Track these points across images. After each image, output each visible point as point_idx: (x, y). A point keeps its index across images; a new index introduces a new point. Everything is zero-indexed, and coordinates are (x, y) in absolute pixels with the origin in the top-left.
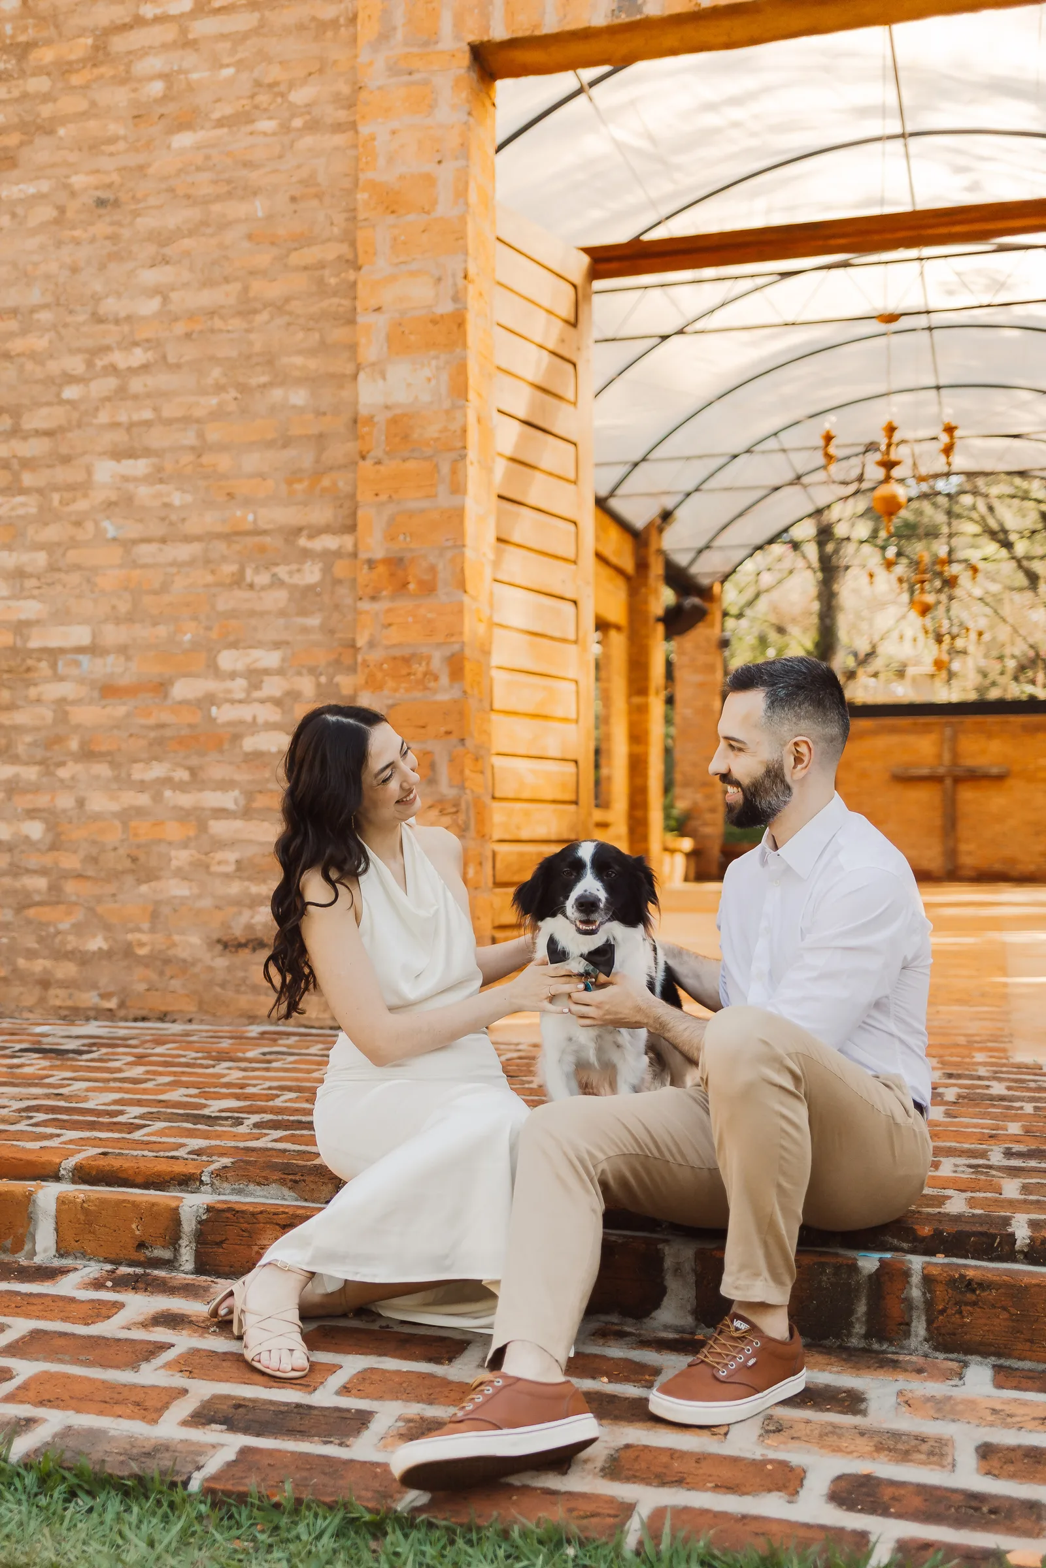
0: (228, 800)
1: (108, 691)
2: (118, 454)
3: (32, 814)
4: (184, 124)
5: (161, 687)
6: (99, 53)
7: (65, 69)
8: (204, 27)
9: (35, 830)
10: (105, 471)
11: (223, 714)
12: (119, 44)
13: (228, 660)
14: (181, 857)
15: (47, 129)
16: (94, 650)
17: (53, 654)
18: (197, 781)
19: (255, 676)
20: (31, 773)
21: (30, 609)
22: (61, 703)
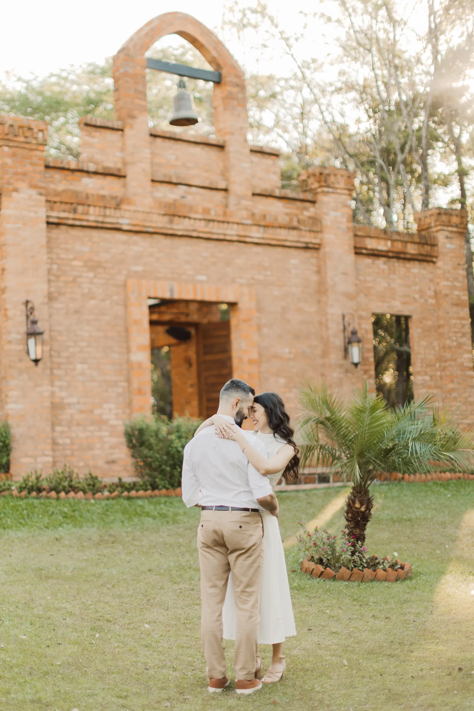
0: (107, 434)
1: (82, 412)
2: (82, 363)
3: (67, 437)
4: (93, 298)
5: (92, 411)
6: (74, 281)
7: (66, 283)
8: (96, 281)
9: (68, 441)
10: (79, 367)
11: (105, 417)
12: (79, 280)
13: (105, 406)
14: (98, 445)
15: (64, 294)
16: (78, 403)
17: (69, 404)
18: (100, 430)
19: (110, 410)
20: (66, 429)
21: (64, 394)
22: (72, 415)
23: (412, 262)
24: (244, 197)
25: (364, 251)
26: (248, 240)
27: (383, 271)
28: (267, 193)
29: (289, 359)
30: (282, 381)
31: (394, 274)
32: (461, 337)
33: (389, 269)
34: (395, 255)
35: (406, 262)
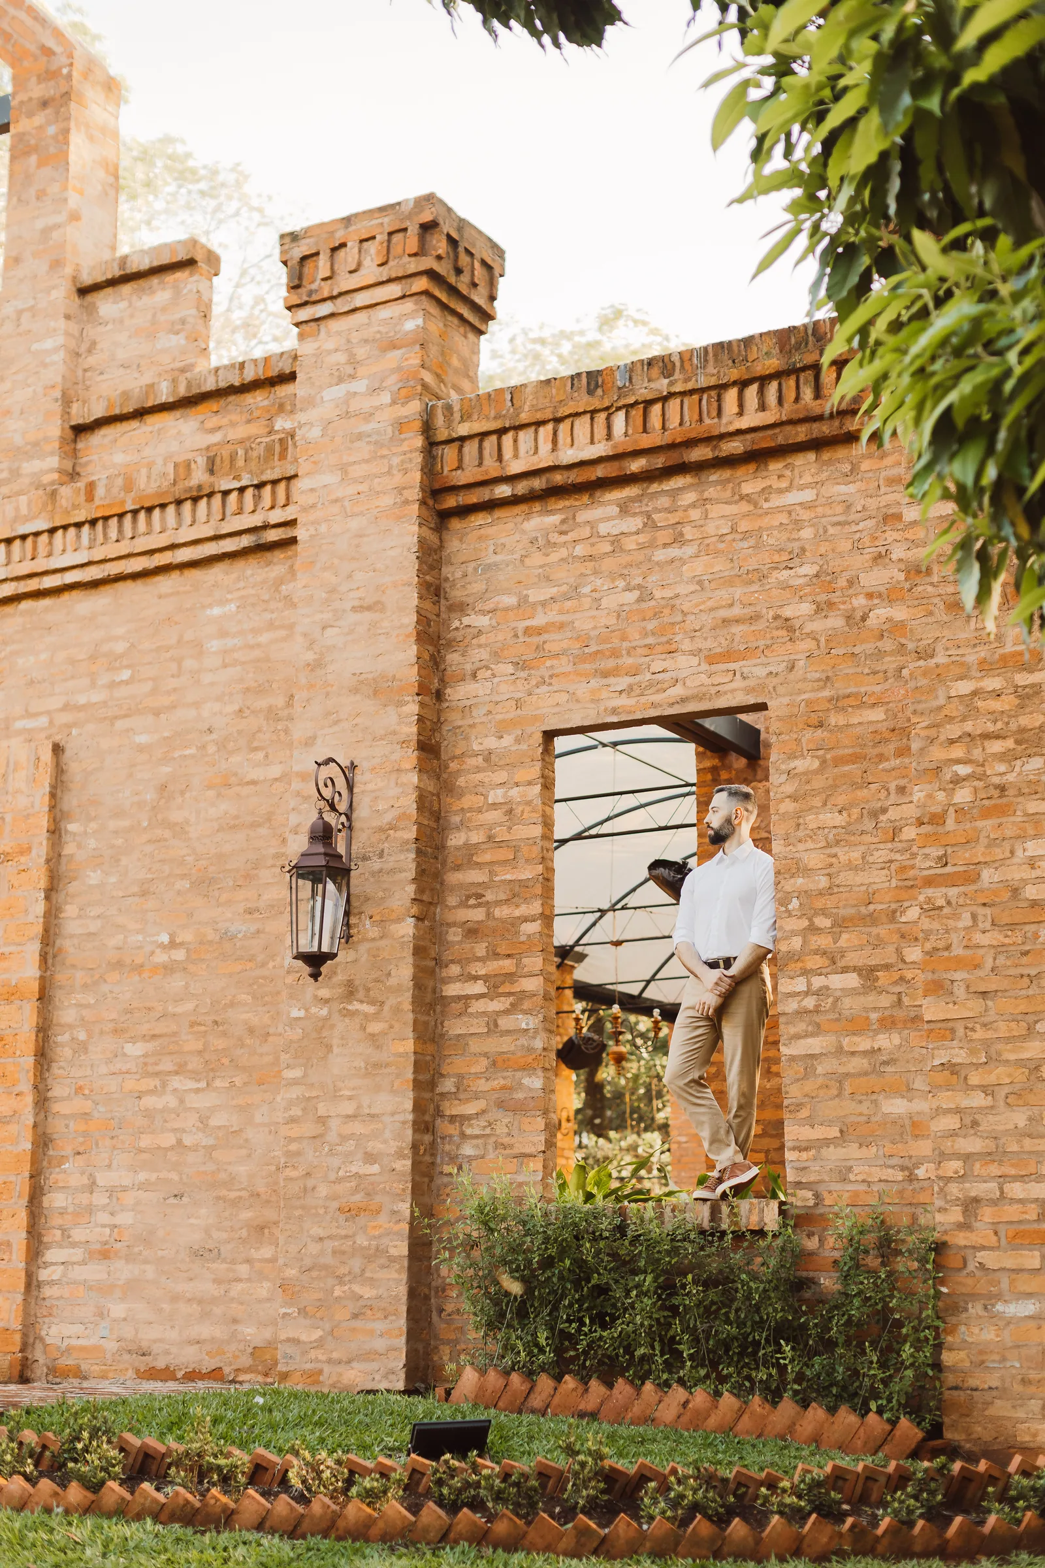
23: (775, 466)
24: (34, 449)
25: (504, 491)
26: (49, 582)
27: (616, 541)
28: (129, 408)
29: (169, 969)
30: (135, 1050)
31: (679, 540)
32: (1008, 757)
33: (650, 524)
34: (659, 462)
35: (741, 472)
